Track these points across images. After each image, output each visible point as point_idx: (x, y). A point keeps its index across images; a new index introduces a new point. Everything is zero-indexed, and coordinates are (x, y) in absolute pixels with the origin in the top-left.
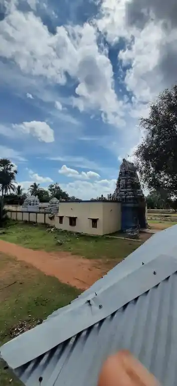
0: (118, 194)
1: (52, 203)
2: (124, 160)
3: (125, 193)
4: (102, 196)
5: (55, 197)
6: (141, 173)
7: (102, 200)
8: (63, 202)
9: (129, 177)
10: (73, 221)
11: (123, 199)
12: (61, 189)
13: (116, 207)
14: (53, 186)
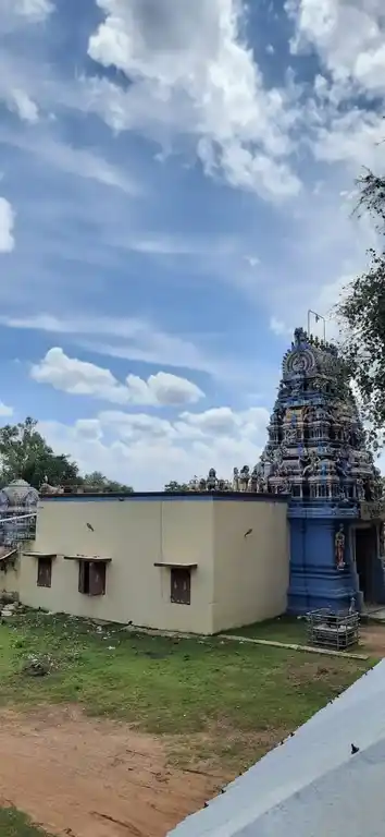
0: (274, 468)
1: (10, 504)
2: (299, 333)
3: (304, 464)
4: (212, 473)
5: (19, 477)
6: (366, 385)
7: (212, 490)
8: (56, 497)
9: (319, 401)
10: (93, 574)
11: (295, 490)
12: (48, 444)
13: (269, 519)
14: (14, 432)
